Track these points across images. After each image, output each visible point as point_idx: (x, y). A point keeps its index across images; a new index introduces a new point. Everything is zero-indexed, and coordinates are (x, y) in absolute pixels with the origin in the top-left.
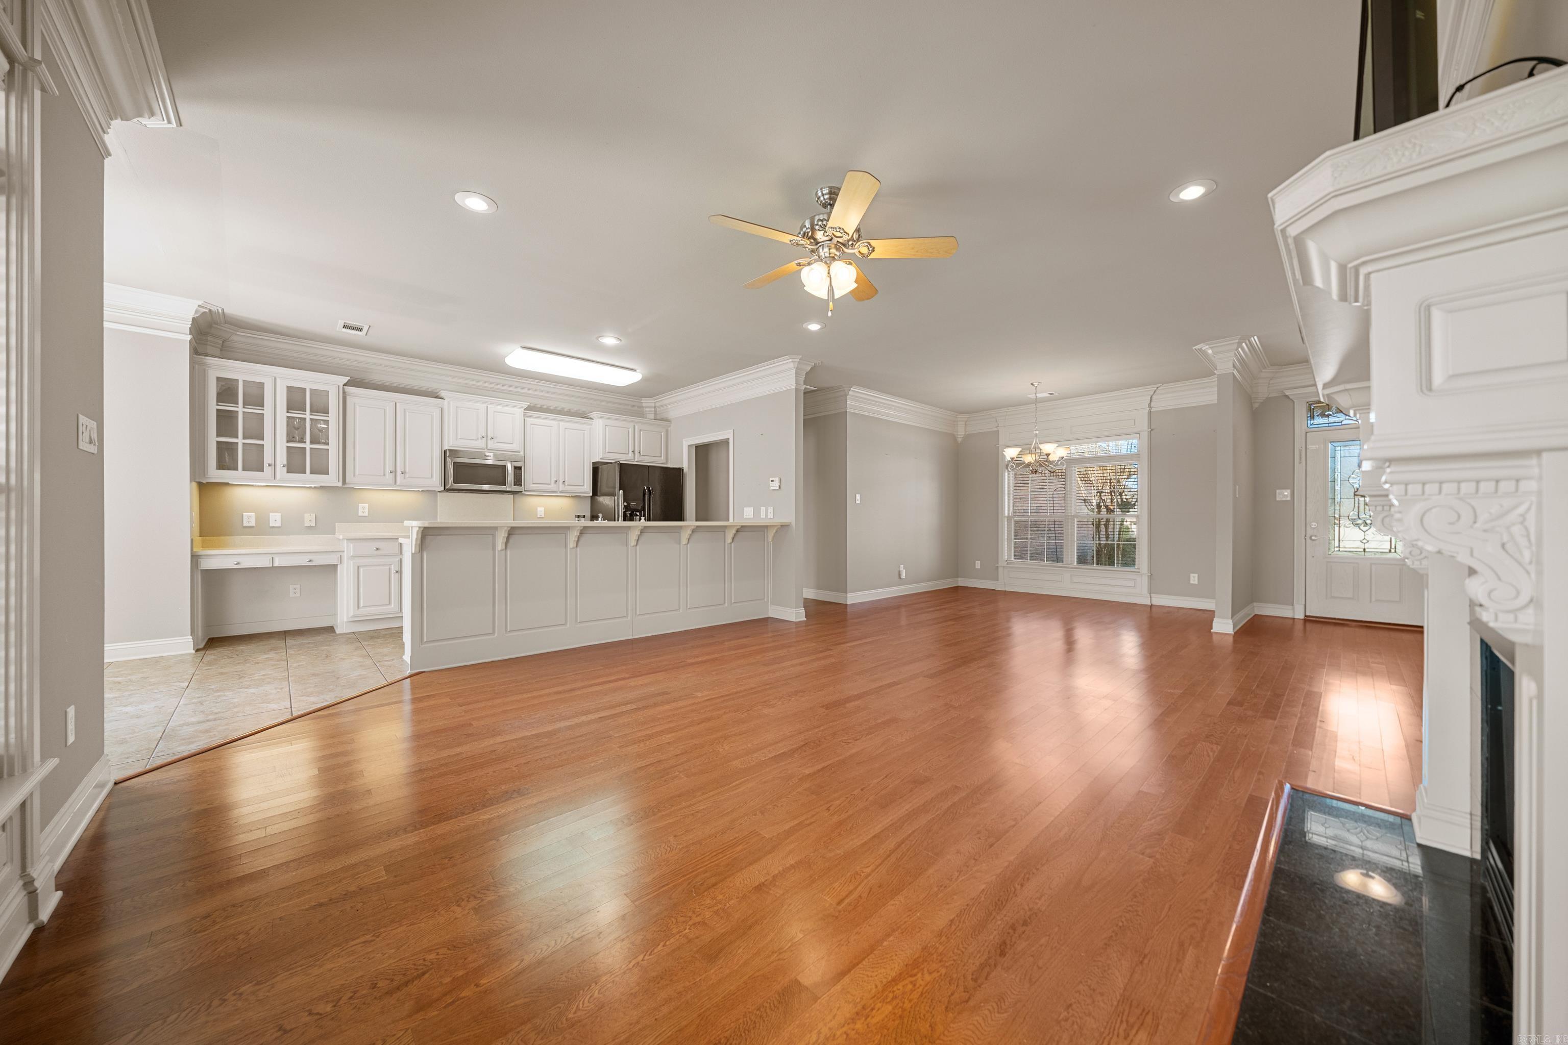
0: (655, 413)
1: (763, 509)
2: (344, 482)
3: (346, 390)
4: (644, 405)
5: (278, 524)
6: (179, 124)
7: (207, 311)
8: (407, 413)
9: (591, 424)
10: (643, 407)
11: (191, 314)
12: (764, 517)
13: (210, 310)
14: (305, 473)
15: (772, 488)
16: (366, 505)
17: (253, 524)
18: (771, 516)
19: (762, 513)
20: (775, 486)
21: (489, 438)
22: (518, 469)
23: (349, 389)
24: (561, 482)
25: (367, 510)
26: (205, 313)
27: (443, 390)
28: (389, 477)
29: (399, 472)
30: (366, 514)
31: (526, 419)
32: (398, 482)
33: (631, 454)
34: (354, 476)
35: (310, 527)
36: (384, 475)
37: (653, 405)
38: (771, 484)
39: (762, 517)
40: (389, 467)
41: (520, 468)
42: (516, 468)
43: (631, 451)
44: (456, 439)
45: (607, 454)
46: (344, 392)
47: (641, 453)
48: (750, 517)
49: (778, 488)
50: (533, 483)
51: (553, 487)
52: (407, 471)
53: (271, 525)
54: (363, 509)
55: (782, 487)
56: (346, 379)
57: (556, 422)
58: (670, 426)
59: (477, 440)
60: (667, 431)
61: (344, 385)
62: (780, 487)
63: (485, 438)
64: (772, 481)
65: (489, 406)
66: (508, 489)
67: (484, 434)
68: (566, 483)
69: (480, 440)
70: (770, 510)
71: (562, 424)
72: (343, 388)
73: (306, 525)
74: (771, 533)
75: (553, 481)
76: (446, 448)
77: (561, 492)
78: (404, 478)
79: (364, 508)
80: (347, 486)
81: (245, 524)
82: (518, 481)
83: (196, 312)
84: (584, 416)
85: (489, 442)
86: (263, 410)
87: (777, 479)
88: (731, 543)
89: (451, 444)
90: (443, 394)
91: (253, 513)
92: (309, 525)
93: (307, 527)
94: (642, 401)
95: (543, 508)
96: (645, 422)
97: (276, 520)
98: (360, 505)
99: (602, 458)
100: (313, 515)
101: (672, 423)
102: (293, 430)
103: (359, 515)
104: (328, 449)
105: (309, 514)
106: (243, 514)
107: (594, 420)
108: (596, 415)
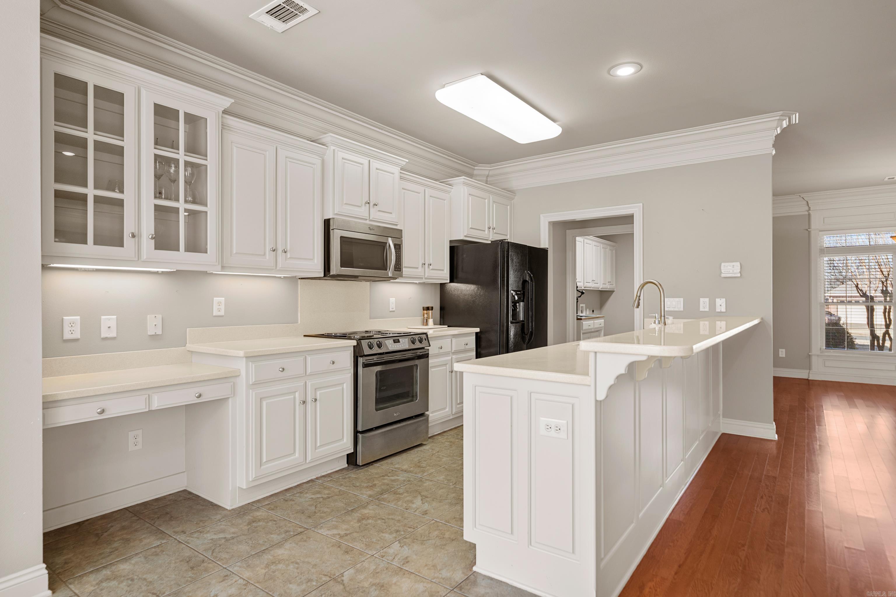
2: (222, 264)
4: (475, 172)
5: (113, 334)
8: (288, 163)
9: (450, 192)
10: (473, 175)
16: (222, 299)
17: (77, 335)
20: (732, 272)
22: (398, 248)
24: (427, 265)
25: (223, 307)
28: (270, 257)
29: (280, 251)
30: (222, 313)
31: (403, 182)
32: (280, 265)
33: (487, 231)
34: (231, 255)
35: (154, 337)
36: (263, 255)
40: (269, 242)
42: (397, 246)
43: (486, 226)
46: (224, 124)
51: (420, 272)
52: (288, 248)
53: (103, 335)
54: (219, 306)
57: (423, 188)
59: (360, 206)
60: (513, 203)
61: (225, 112)
63: (368, 204)
65: (371, 160)
66: (389, 275)
67: (367, 200)
68: (431, 267)
69: (363, 207)
71: (427, 189)
72: (223, 117)
73: (150, 333)
75: (421, 264)
76: (326, 216)
77: (426, 278)
81: (67, 336)
82: (398, 264)
85: (372, 210)
86: (123, 140)
87: (737, 265)
90: (324, 137)
91: (79, 317)
92: (151, 332)
93: (151, 336)
94: (476, 168)
95: (394, 299)
96: (498, 191)
97: (109, 327)
98: (215, 298)
99: (465, 235)
100: (159, 317)
101: (516, 194)
102: (162, 178)
103: (214, 315)
104: (207, 212)
105: (154, 316)
106: (63, 319)
107: (454, 187)
108: (463, 180)
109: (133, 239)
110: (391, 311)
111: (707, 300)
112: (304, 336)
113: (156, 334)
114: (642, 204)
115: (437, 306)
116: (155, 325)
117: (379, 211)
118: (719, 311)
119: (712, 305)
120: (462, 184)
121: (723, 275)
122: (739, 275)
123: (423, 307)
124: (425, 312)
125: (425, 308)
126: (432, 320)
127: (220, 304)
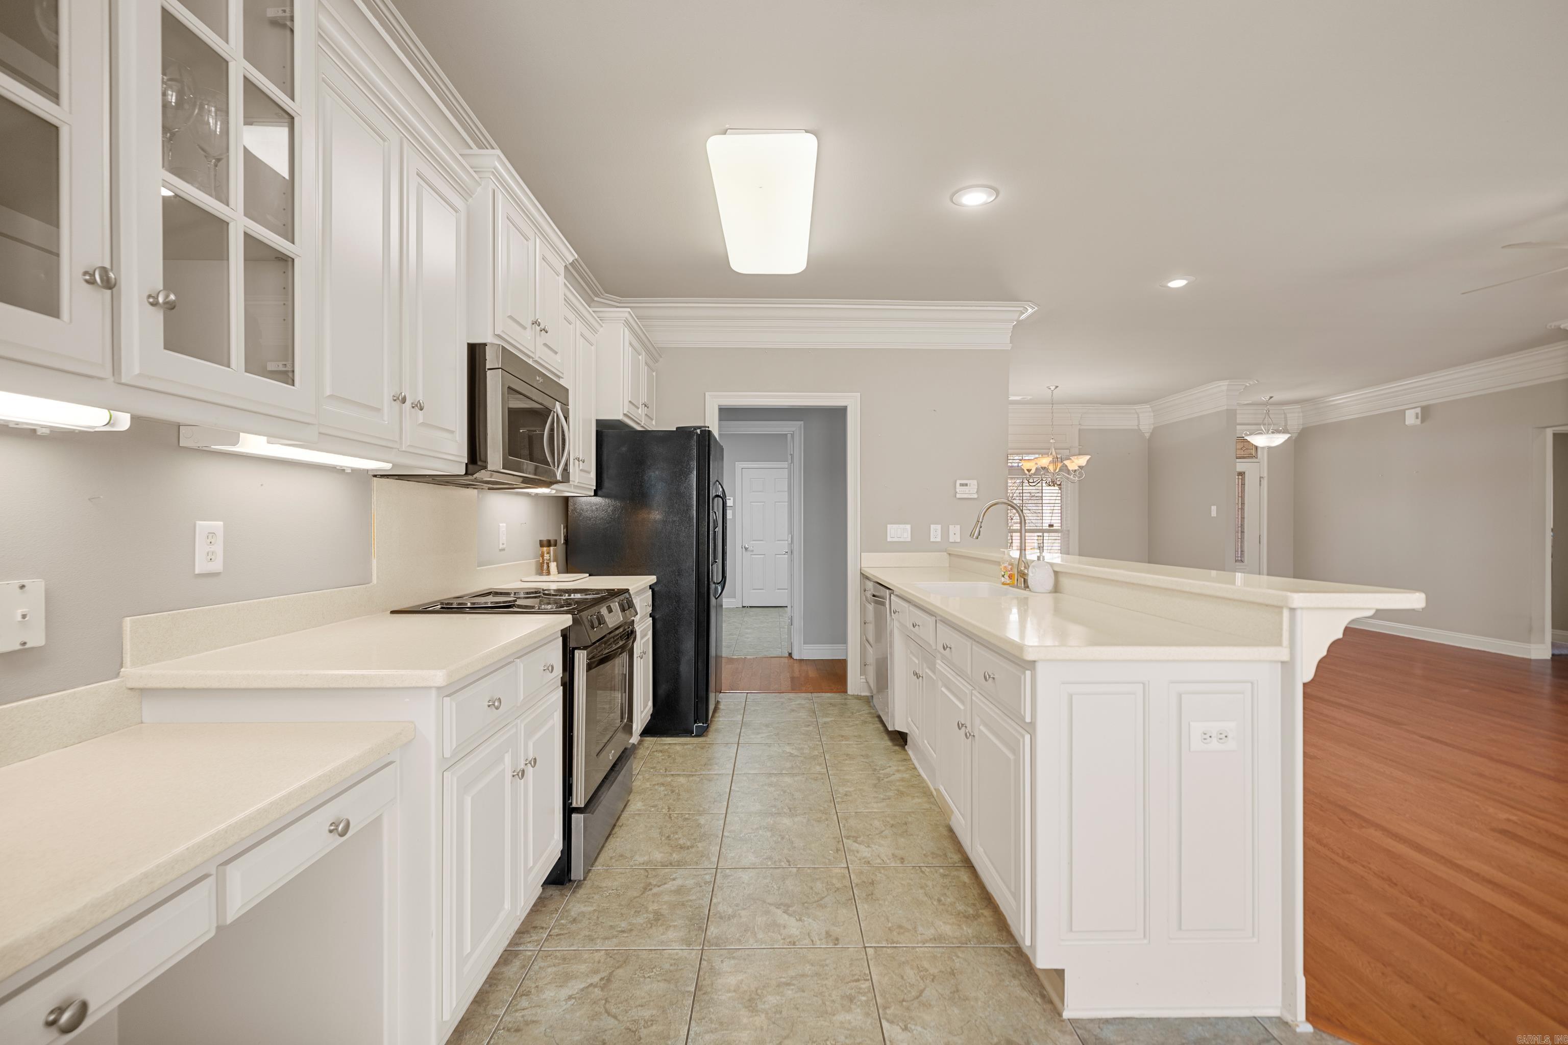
9: (596, 332)
12: (938, 540)
16: (221, 525)
18: (955, 538)
19: (934, 534)
20: (969, 492)
21: (539, 328)
24: (577, 463)
25: (219, 548)
28: (390, 416)
29: (408, 403)
30: (219, 565)
33: (640, 409)
35: (22, 657)
36: (381, 407)
39: (933, 540)
40: (390, 379)
43: (640, 402)
44: (505, 317)
45: (628, 404)
48: (901, 540)
52: (422, 401)
59: (527, 327)
63: (535, 328)
64: (963, 485)
67: (534, 317)
68: (580, 466)
69: (529, 331)
70: (955, 530)
76: (488, 337)
78: (415, 425)
85: (538, 340)
87: (974, 483)
89: (499, 329)
94: (596, 299)
95: (505, 525)
96: (650, 346)
98: (199, 523)
99: (625, 412)
100: (37, 587)
103: (197, 572)
104: (292, 260)
105: (17, 583)
108: (627, 315)
110: (500, 551)
111: (939, 527)
112: (393, 612)
113: (27, 646)
114: (859, 394)
115: (559, 539)
116: (24, 616)
117: (544, 344)
118: (953, 541)
119: (945, 533)
120: (623, 322)
121: (958, 496)
122: (975, 496)
123: (540, 541)
124: (545, 549)
125: (545, 543)
126: (555, 563)
127: (213, 541)
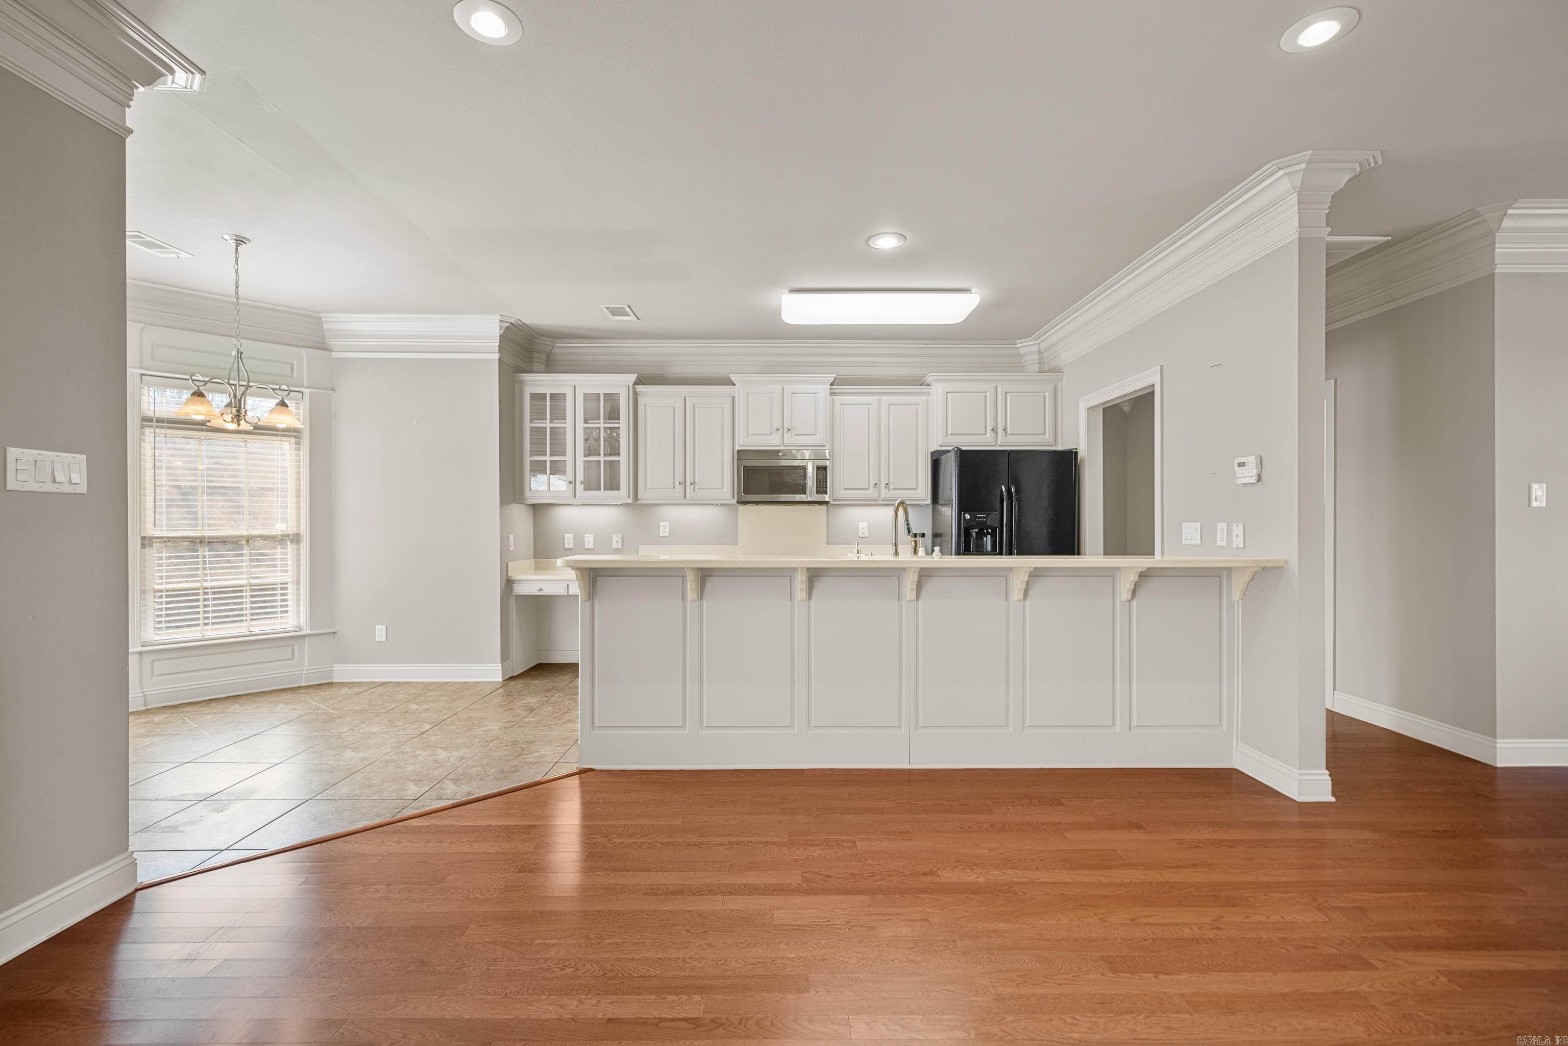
0: (1041, 361)
1: (1221, 526)
2: (636, 497)
3: (637, 390)
4: (1022, 351)
5: (592, 545)
6: (202, 73)
7: (509, 325)
8: (697, 409)
10: (1020, 356)
11: (496, 332)
12: (1224, 544)
13: (511, 323)
14: (600, 490)
15: (1240, 481)
17: (572, 545)
18: (1238, 542)
19: (1219, 535)
20: (1248, 474)
21: (786, 429)
22: (822, 470)
23: (640, 388)
24: (883, 485)
25: (667, 530)
26: (508, 327)
27: (731, 373)
28: (679, 489)
29: (688, 484)
30: (667, 534)
31: (835, 397)
32: (688, 496)
33: (989, 434)
34: (645, 490)
35: (619, 550)
36: (674, 487)
37: (1036, 348)
38: (1239, 471)
39: (1219, 543)
40: (679, 478)
41: (825, 468)
42: (819, 468)
43: (989, 428)
44: (747, 436)
45: (950, 437)
46: (636, 394)
47: (1008, 430)
48: (1193, 543)
49: (1253, 480)
50: (845, 489)
51: (871, 493)
52: (697, 481)
53: (587, 546)
54: (664, 529)
55: (1264, 476)
56: (633, 377)
57: (876, 398)
58: (1061, 380)
59: (772, 433)
60: (1056, 387)
61: (636, 383)
62: (1259, 479)
63: (780, 432)
64: (1241, 465)
65: (787, 387)
66: (809, 499)
67: (779, 426)
68: (891, 487)
69: (775, 435)
70: (1238, 529)
71: (883, 398)
72: (634, 388)
74: (1238, 585)
75: (872, 485)
76: (737, 448)
77: (882, 500)
78: (694, 490)
79: (664, 527)
80: (640, 502)
81: (567, 546)
82: (822, 488)
83: (501, 327)
84: (921, 382)
85: (786, 435)
86: (565, 423)
87: (1251, 460)
88: (1130, 601)
89: (741, 443)
90: (733, 378)
91: (572, 535)
92: (614, 547)
93: (615, 549)
95: (866, 523)
96: (1035, 377)
97: (589, 542)
98: (661, 523)
99: (939, 444)
100: (620, 536)
101: (1063, 373)
102: (589, 440)
104: (620, 461)
106: (564, 536)
107: (932, 387)
108: (932, 377)
109: (571, 485)
110: (860, 537)
115: (929, 532)
117: (796, 435)
120: (935, 382)
